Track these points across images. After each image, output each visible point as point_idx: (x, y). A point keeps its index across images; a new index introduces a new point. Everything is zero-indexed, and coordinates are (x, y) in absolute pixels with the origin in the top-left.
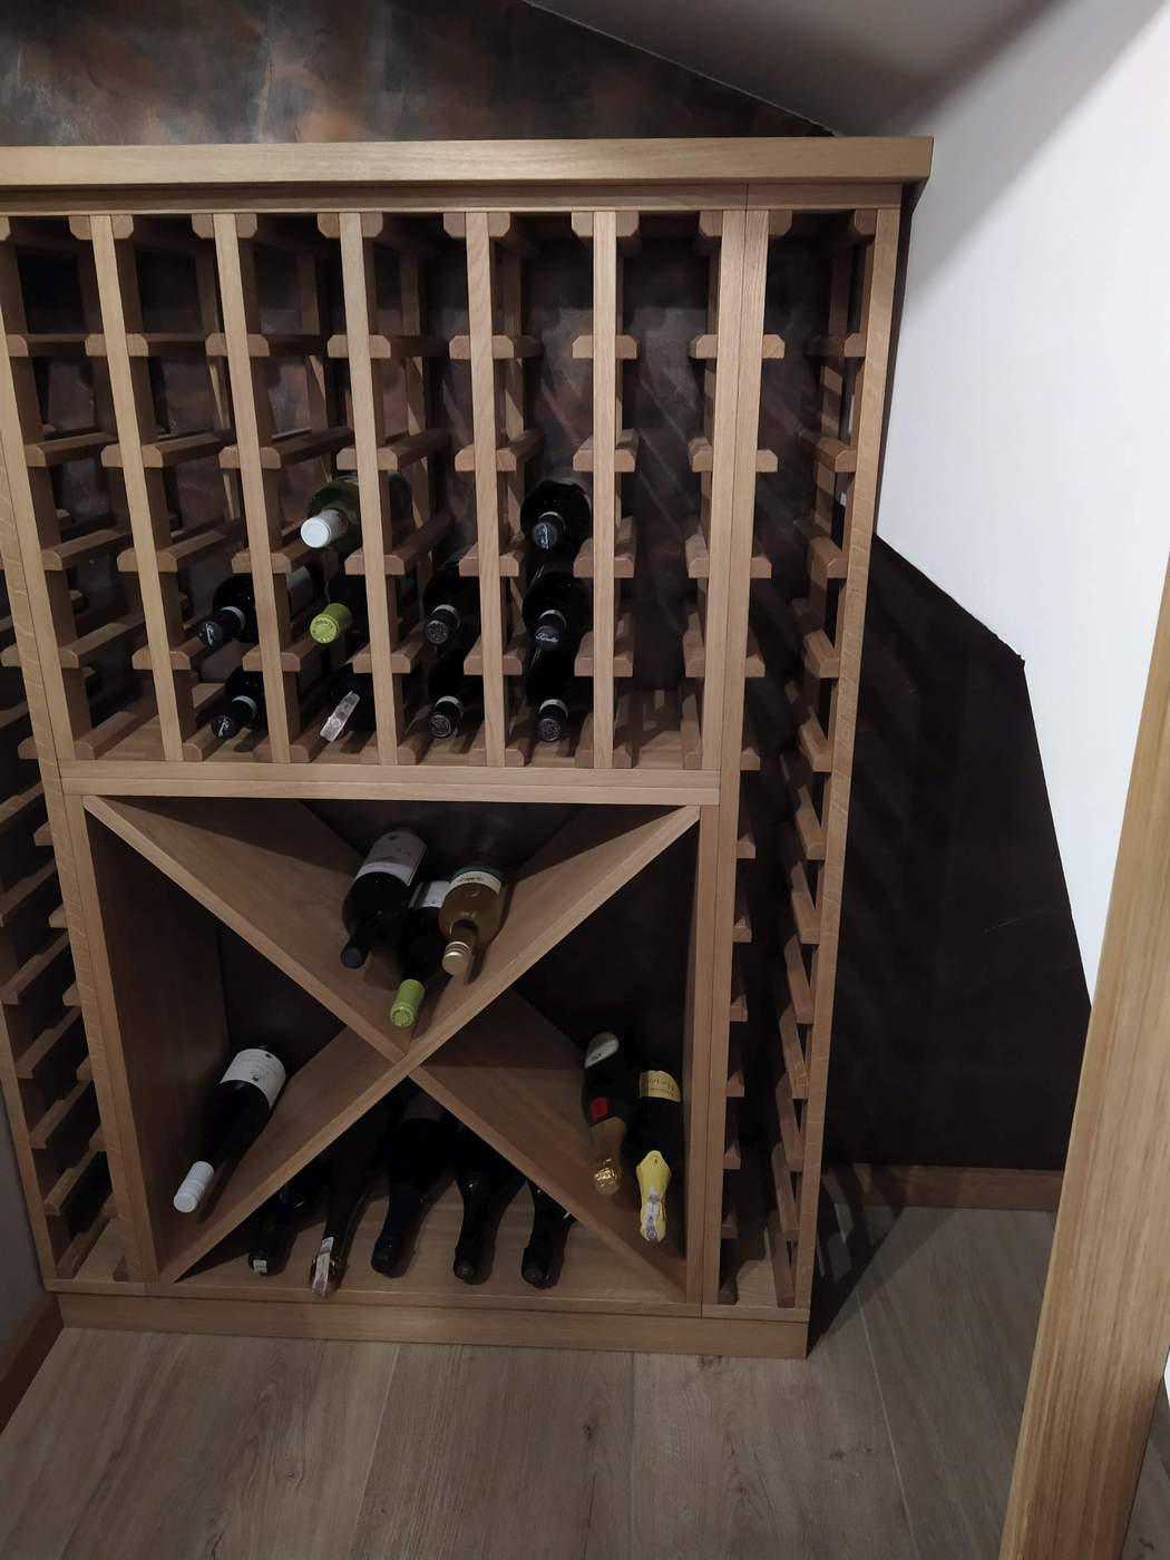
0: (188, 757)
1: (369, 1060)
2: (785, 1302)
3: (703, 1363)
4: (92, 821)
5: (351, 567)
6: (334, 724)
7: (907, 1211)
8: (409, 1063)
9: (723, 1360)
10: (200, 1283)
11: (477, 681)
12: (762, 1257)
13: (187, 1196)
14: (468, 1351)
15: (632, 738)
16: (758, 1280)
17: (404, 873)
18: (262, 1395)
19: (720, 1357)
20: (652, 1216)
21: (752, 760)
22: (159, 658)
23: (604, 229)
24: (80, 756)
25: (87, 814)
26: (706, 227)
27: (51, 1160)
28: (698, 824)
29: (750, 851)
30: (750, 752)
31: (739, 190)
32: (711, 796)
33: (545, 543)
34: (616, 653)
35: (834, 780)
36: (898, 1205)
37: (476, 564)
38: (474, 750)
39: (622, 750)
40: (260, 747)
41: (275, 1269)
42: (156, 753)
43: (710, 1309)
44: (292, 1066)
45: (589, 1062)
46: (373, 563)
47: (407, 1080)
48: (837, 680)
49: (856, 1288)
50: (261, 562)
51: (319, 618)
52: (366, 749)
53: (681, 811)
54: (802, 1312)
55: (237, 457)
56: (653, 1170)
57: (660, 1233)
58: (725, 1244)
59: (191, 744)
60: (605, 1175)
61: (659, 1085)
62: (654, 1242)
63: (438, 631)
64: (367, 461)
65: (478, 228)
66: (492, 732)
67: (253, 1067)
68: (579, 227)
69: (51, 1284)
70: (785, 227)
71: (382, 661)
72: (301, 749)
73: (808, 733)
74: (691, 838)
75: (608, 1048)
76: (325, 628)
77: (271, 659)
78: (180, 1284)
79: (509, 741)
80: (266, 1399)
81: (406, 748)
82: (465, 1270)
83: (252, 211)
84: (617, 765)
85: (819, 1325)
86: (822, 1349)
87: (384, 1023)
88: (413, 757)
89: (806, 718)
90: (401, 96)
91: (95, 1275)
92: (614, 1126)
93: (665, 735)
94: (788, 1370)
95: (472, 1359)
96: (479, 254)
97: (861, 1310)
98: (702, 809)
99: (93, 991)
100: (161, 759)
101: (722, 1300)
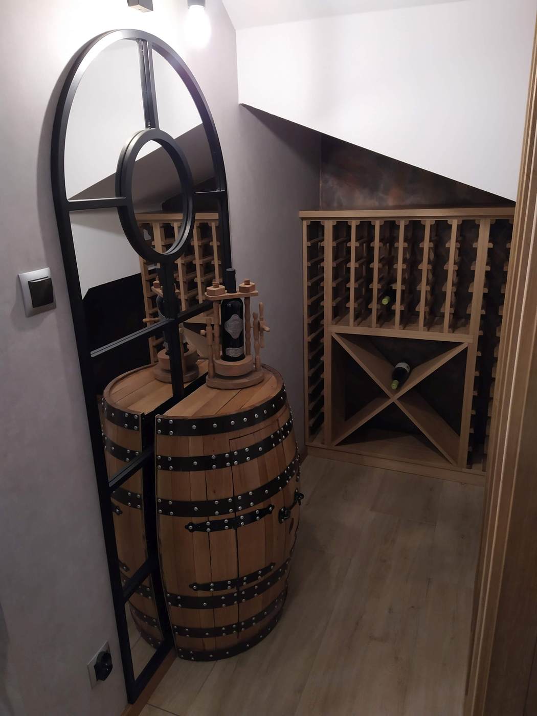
0: (354, 325)
4: (333, 339)
5: (394, 287)
8: (394, 399)
10: (339, 448)
12: (478, 462)
15: (454, 327)
21: (481, 333)
22: (352, 304)
23: (455, 224)
24: (332, 323)
25: (332, 337)
26: (477, 222)
27: (312, 413)
28: (467, 348)
29: (480, 354)
30: (481, 331)
31: (485, 217)
32: (471, 341)
34: (451, 307)
37: (421, 288)
38: (416, 328)
39: (450, 329)
40: (369, 324)
42: (348, 324)
43: (464, 470)
46: (399, 287)
47: (393, 402)
50: (375, 286)
52: (392, 326)
53: (464, 344)
55: (373, 266)
58: (469, 452)
59: (355, 323)
64: (400, 267)
65: (428, 225)
66: (420, 324)
68: (449, 223)
69: (307, 443)
70: (494, 222)
71: (398, 307)
72: (378, 325)
74: (465, 350)
76: (385, 301)
77: (374, 306)
78: (335, 447)
79: (424, 326)
83: (383, 221)
84: (449, 333)
87: (390, 388)
88: (402, 328)
91: (316, 443)
98: (469, 343)
99: (327, 375)
100: (349, 326)
101: (468, 468)
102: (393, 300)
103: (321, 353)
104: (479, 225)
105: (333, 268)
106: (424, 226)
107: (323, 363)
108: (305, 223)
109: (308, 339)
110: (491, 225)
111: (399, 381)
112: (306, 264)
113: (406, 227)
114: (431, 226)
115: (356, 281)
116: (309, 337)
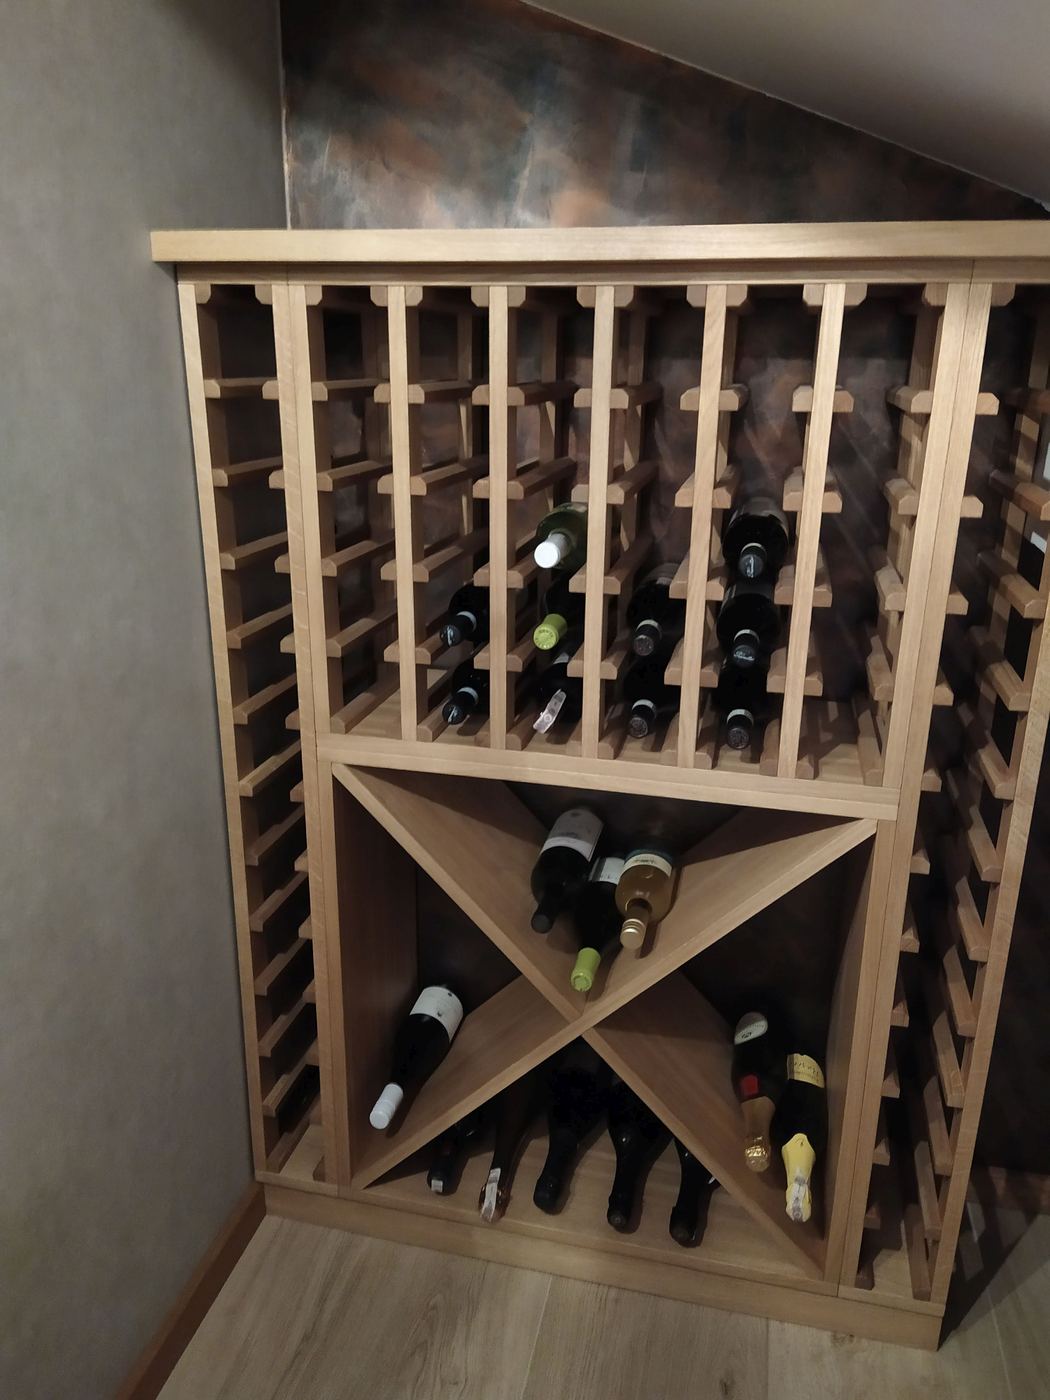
0: (421, 737)
1: (547, 1015)
2: (921, 1295)
3: (835, 1339)
4: (339, 788)
5: (574, 585)
6: (546, 719)
7: (1040, 1218)
8: (584, 1023)
9: (855, 1340)
10: (384, 1193)
11: (676, 691)
12: (897, 1247)
13: (382, 1113)
14: (613, 1293)
15: (815, 750)
16: (895, 1270)
17: (585, 848)
18: (431, 1303)
19: (852, 1336)
20: (798, 1197)
21: (933, 782)
22: (406, 652)
23: (833, 300)
24: (334, 730)
25: (335, 779)
26: (931, 297)
27: (273, 1066)
28: (872, 838)
29: (924, 867)
30: (932, 774)
31: (971, 266)
32: (890, 812)
33: (750, 572)
34: (808, 674)
35: (1016, 807)
36: (1031, 1212)
37: (684, 589)
38: (666, 752)
39: (805, 762)
40: (481, 734)
41: (449, 1189)
42: (395, 732)
43: (849, 1291)
44: (468, 1006)
45: (739, 1039)
46: (594, 583)
47: (580, 1038)
48: (1025, 714)
49: (988, 1289)
50: (499, 578)
51: (542, 627)
52: (572, 742)
53: (859, 823)
54: (938, 1307)
55: (488, 488)
56: (798, 1152)
57: (806, 1213)
58: (866, 1232)
59: (424, 727)
60: (756, 1153)
61: (804, 1069)
62: (799, 1223)
63: (644, 646)
64: (597, 495)
65: (717, 299)
66: (684, 737)
67: (436, 1003)
68: (810, 298)
69: (260, 1175)
70: (1009, 296)
71: (592, 667)
72: (516, 738)
73: (988, 758)
74: (865, 849)
75: (757, 1028)
76: (546, 636)
77: (497, 660)
78: (367, 1191)
79: (699, 745)
80: (434, 1308)
81: (606, 745)
82: (618, 1219)
83: (521, 284)
84: (799, 774)
85: (952, 1322)
86: (953, 1343)
87: (565, 985)
88: (612, 751)
89: (983, 744)
90: (644, 175)
91: (297, 1172)
92: (764, 1106)
93: (841, 748)
94: (918, 1360)
95: (617, 1301)
96: (715, 321)
97: (993, 1311)
98: (879, 823)
99: (323, 927)
100: (399, 737)
101: (859, 1284)
102: (572, 639)
103: (296, 841)
104: (940, 310)
105: (322, 495)
106: (701, 312)
107: (306, 881)
108: (189, 294)
109: (241, 785)
110: (995, 313)
111: (598, 950)
112: (207, 476)
113: (622, 316)
114: (730, 311)
115: (419, 554)
116: (244, 781)
